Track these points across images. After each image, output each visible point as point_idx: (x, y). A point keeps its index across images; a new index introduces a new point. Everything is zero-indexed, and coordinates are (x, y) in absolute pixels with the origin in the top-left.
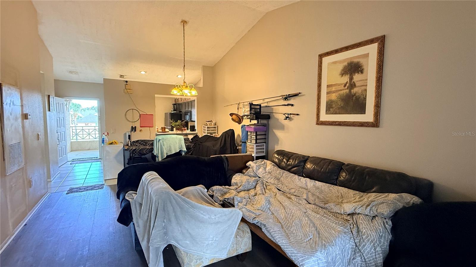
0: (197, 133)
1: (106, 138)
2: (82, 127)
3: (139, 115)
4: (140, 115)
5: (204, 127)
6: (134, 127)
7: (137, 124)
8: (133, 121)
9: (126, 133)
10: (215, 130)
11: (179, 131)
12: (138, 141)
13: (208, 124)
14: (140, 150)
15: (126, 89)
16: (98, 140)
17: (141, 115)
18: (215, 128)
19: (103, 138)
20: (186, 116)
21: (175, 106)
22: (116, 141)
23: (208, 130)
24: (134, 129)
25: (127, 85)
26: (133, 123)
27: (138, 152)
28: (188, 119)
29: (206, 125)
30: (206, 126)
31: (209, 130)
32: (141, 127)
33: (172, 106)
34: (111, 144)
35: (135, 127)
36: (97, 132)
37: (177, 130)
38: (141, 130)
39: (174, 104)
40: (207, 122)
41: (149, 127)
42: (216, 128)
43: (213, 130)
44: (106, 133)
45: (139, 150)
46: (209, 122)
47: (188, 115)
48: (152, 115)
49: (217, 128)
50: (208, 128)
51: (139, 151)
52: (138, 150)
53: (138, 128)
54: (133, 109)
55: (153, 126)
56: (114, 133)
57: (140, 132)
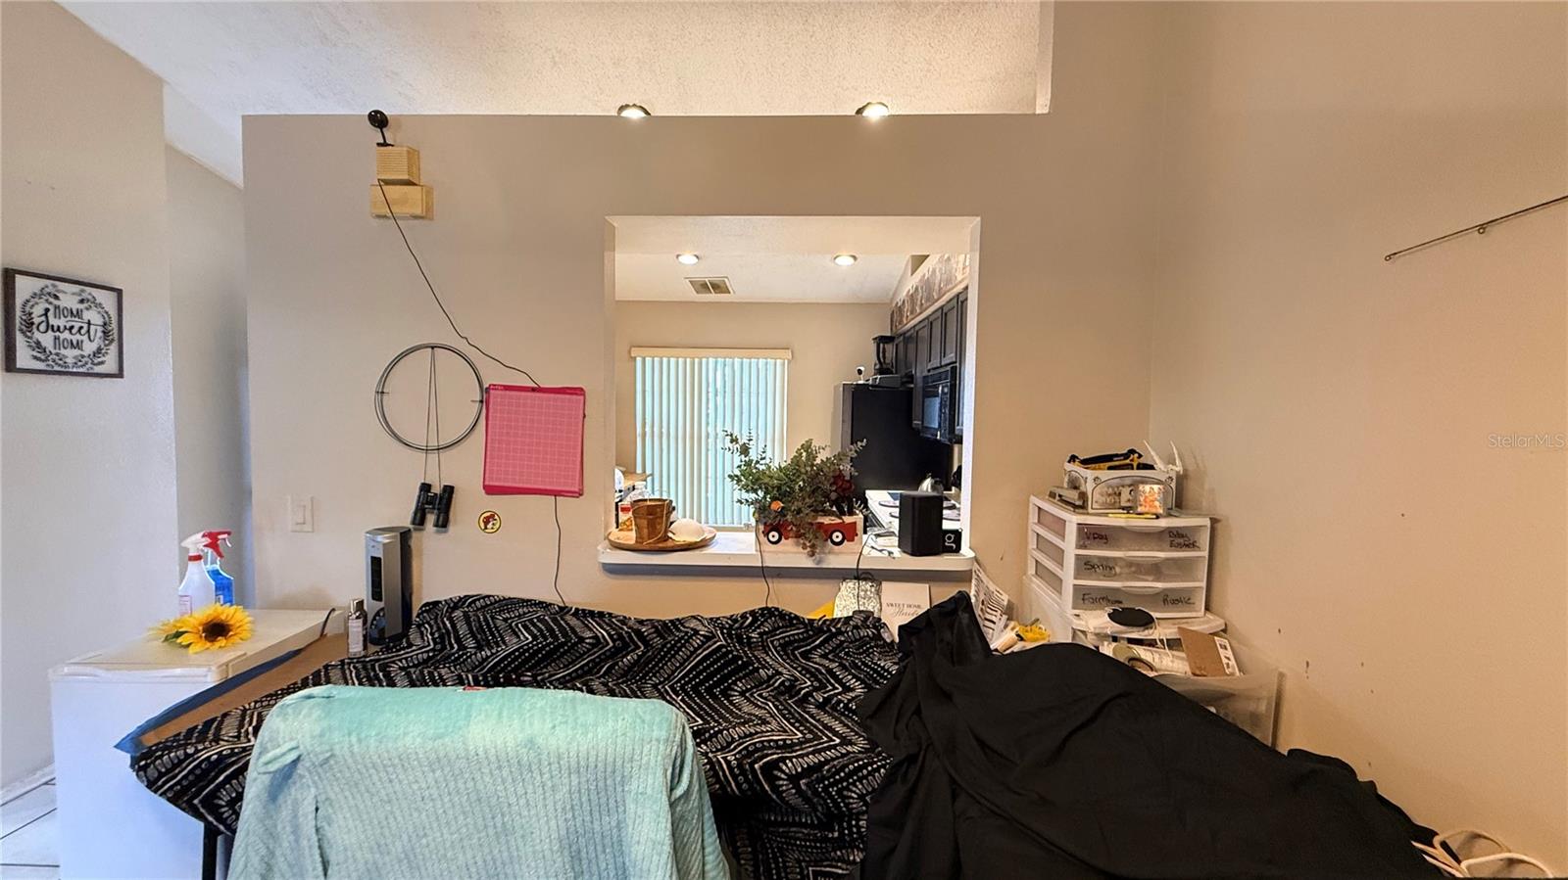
0: (964, 577)
3: (477, 395)
4: (486, 392)
5: (1040, 514)
6: (435, 487)
7: (464, 471)
8: (433, 443)
10: (1183, 568)
11: (788, 545)
13: (1089, 487)
15: (379, 183)
17: (491, 395)
18: (1179, 538)
20: (927, 401)
21: (890, 348)
23: (1086, 566)
24: (436, 504)
25: (384, 144)
26: (433, 457)
28: (936, 426)
29: (1072, 495)
30: (1073, 520)
31: (1107, 567)
32: (490, 490)
33: (873, 347)
35: (449, 490)
37: (774, 536)
38: (492, 516)
39: (882, 340)
40: (1086, 462)
41: (556, 494)
42: (1192, 545)
43: (1156, 570)
44: (197, 542)
46: (1105, 474)
47: (936, 395)
48: (578, 391)
49: (1204, 539)
50: (1092, 535)
53: (470, 503)
54: (433, 348)
55: (582, 490)
56: (305, 530)
57: (486, 528)
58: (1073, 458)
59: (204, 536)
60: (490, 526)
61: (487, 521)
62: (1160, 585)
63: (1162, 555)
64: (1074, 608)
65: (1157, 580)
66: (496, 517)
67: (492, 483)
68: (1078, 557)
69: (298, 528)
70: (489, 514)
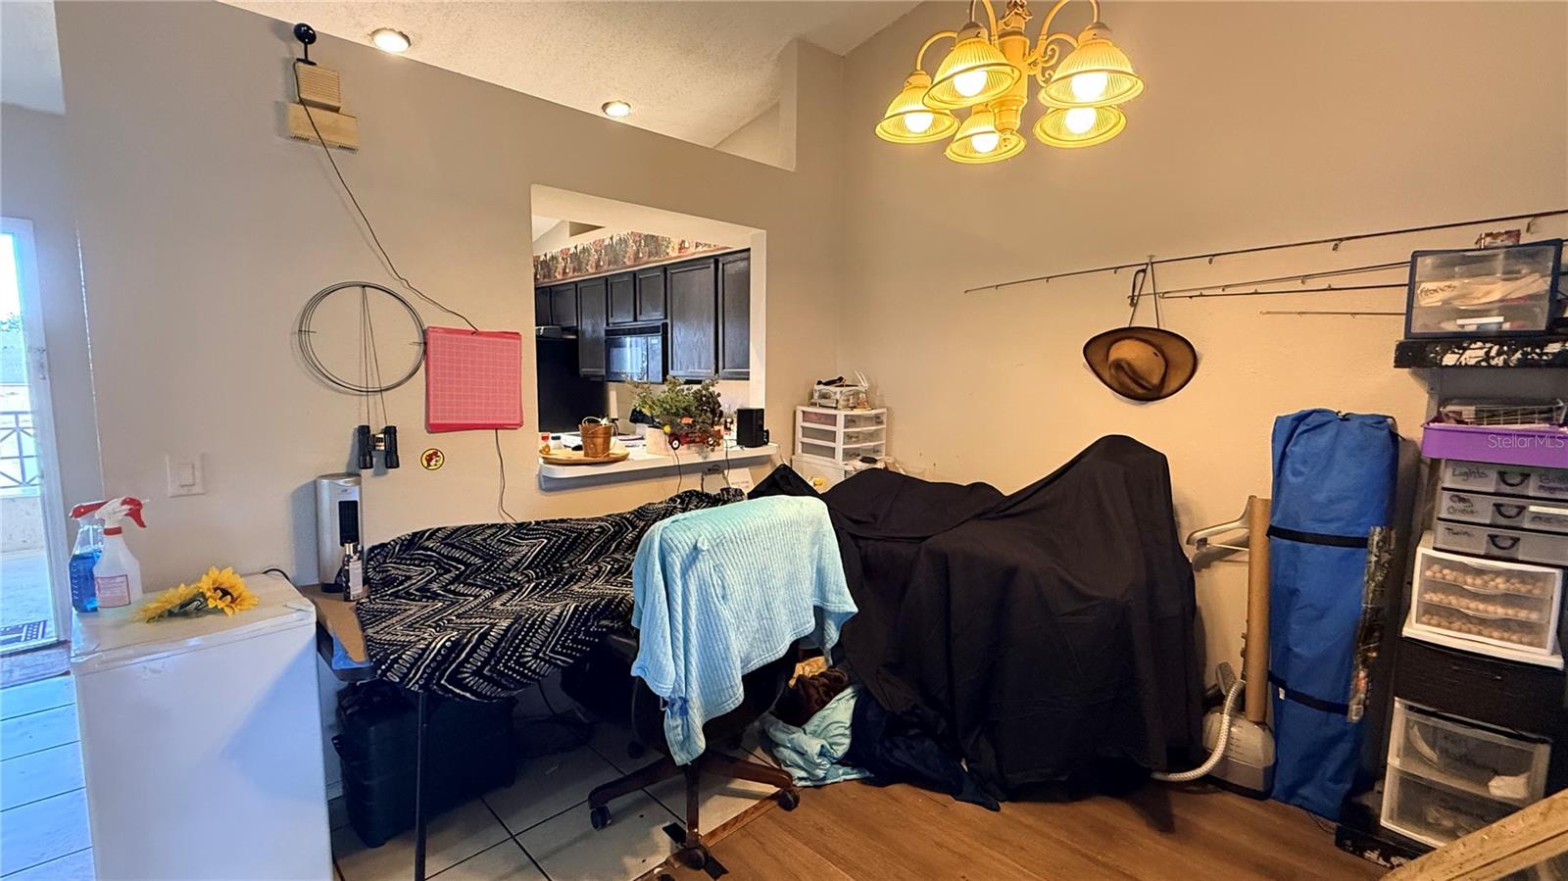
1: (115, 558)
2: (13, 417)
3: (417, 337)
4: (425, 333)
5: (804, 412)
6: (376, 430)
7: (406, 412)
8: (374, 384)
9: (315, 485)
10: (879, 434)
11: (682, 448)
12: (413, 541)
13: (838, 397)
14: (492, 654)
15: (302, 102)
16: (38, 491)
17: (431, 335)
18: (877, 419)
19: (88, 559)
22: (227, 577)
23: (848, 438)
24: (377, 449)
25: (306, 61)
26: (374, 398)
27: (478, 673)
29: (826, 402)
30: (842, 413)
31: (855, 436)
32: (434, 428)
34: (189, 609)
35: (390, 432)
36: (30, 446)
37: (676, 443)
38: (435, 454)
40: (826, 384)
41: (496, 427)
42: (882, 422)
43: (870, 436)
44: (114, 512)
45: (483, 652)
48: (515, 336)
49: (885, 419)
51: (485, 663)
52: (474, 650)
53: (413, 442)
54: (364, 287)
55: (522, 422)
56: (194, 492)
57: (429, 465)
58: (819, 383)
59: (124, 503)
60: (433, 463)
61: (429, 459)
62: (872, 444)
63: (873, 428)
64: (843, 460)
65: (871, 441)
66: (439, 454)
67: (436, 422)
68: (845, 433)
69: (184, 491)
70: (431, 452)
